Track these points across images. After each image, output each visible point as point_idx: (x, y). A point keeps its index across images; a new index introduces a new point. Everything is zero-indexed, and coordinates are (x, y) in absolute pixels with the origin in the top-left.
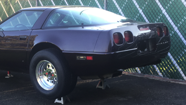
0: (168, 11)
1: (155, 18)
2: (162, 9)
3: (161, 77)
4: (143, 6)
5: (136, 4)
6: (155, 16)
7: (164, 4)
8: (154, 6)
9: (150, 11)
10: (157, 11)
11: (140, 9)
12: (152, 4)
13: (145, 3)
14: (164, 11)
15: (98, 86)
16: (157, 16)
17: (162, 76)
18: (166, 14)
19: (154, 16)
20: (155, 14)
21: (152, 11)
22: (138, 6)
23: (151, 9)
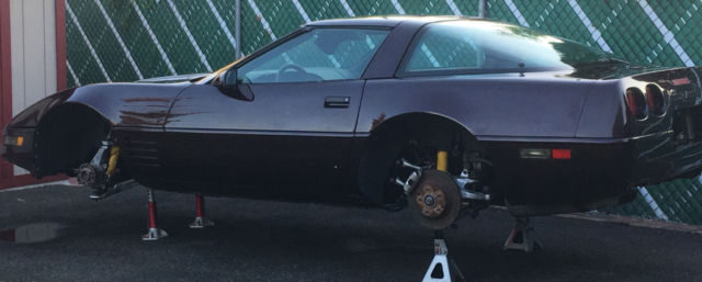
0: (681, 36)
1: (641, 54)
2: (664, 30)
3: (663, 220)
4: (604, 21)
5: (582, 15)
6: (642, 50)
7: (670, 17)
8: (638, 23)
9: (627, 36)
10: (648, 37)
11: (594, 29)
12: (633, 16)
13: (610, 14)
14: (669, 37)
15: (508, 244)
16: (648, 49)
17: (665, 217)
18: (674, 44)
19: (637, 49)
20: (643, 43)
21: (633, 36)
22: (587, 22)
23: (628, 29)
